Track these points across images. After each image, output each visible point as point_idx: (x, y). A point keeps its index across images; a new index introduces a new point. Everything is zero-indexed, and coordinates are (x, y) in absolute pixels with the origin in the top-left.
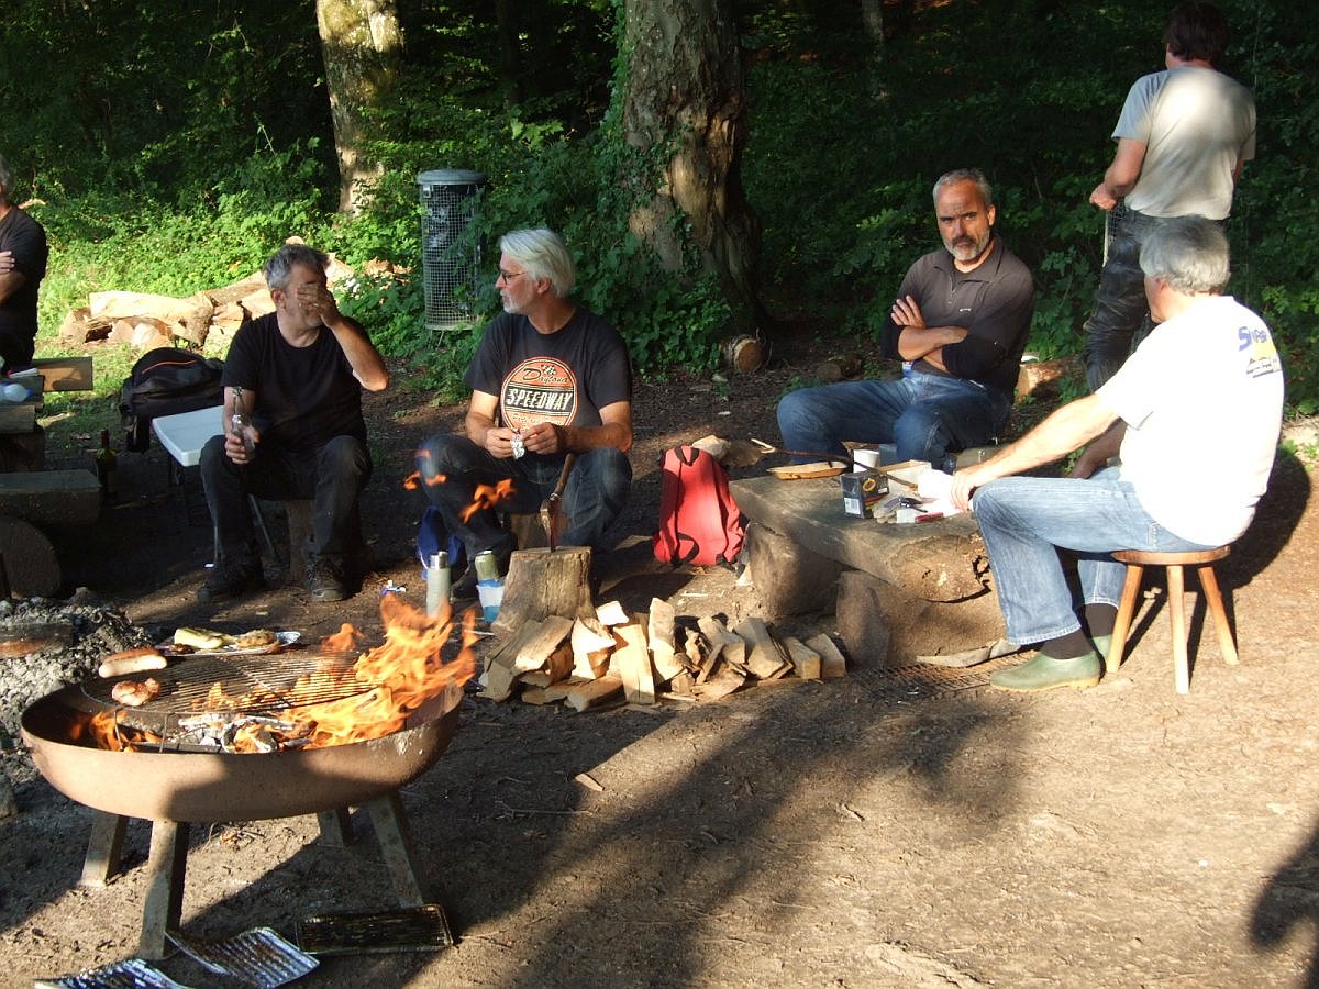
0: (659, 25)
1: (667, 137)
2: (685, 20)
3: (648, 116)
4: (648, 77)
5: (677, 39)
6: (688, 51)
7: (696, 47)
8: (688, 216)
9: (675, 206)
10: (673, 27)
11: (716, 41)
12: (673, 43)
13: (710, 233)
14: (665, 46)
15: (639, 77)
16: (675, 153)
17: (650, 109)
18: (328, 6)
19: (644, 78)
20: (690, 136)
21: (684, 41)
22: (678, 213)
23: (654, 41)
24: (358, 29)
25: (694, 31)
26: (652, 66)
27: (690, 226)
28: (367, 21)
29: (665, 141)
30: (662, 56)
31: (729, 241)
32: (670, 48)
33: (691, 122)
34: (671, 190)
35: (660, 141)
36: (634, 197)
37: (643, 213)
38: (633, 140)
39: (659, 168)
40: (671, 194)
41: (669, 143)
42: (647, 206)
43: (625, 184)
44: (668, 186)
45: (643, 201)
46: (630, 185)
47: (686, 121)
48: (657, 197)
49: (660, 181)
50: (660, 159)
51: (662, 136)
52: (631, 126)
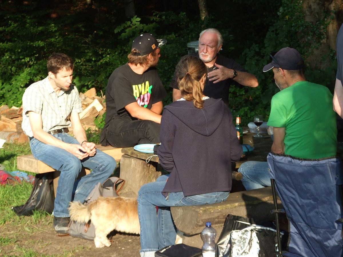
1: (325, 17)
3: (317, 7)
9: (329, 48)
16: (329, 23)
20: (334, 15)
33: (334, 9)
34: (327, 41)
35: (322, 19)
36: (310, 45)
37: (316, 52)
38: (308, 19)
39: (322, 31)
40: (327, 43)
41: (326, 19)
42: (317, 49)
43: (303, 39)
44: (326, 39)
45: (315, 47)
46: (306, 40)
47: (332, 9)
48: (323, 45)
49: (322, 37)
50: (322, 27)
51: (323, 17)
52: (308, 13)
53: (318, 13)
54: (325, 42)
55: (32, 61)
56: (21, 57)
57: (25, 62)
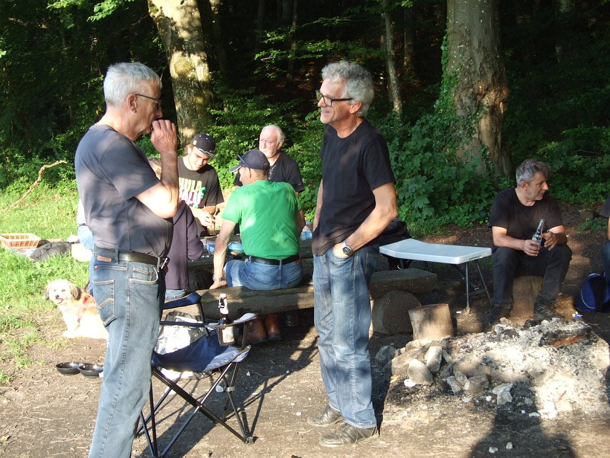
0: (472, 58)
1: (477, 111)
2: (484, 56)
3: (468, 101)
4: (468, 83)
5: (481, 64)
6: (486, 70)
7: (490, 68)
8: (488, 148)
9: (481, 143)
10: (479, 59)
11: (497, 65)
12: (479, 66)
13: (496, 155)
14: (475, 68)
15: (463, 83)
16: (481, 118)
17: (470, 98)
18: (177, 63)
19: (466, 83)
20: (488, 110)
21: (484, 65)
22: (483, 146)
23: (469, 65)
24: (192, 73)
25: (488, 60)
26: (470, 78)
27: (489, 152)
28: (195, 69)
29: (476, 112)
30: (474, 72)
31: (503, 159)
32: (478, 69)
33: (488, 103)
34: (479, 136)
35: (474, 113)
36: (461, 140)
37: (466, 147)
38: (460, 113)
39: (473, 126)
40: (479, 137)
41: (478, 114)
42: (468, 144)
43: (455, 134)
44: (477, 134)
45: (466, 141)
46: (458, 135)
47: (485, 103)
48: (473, 140)
49: (474, 132)
50: (474, 121)
51: (475, 111)
52: (459, 107)
53: (469, 107)
54: (477, 137)
55: (252, 145)
56: (240, 141)
57: (244, 146)
